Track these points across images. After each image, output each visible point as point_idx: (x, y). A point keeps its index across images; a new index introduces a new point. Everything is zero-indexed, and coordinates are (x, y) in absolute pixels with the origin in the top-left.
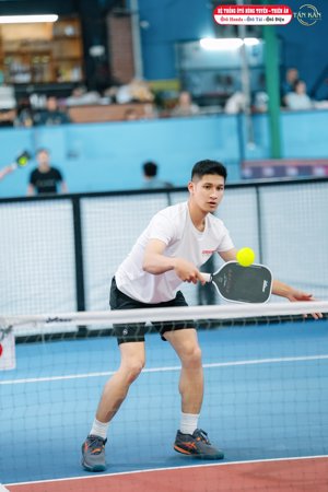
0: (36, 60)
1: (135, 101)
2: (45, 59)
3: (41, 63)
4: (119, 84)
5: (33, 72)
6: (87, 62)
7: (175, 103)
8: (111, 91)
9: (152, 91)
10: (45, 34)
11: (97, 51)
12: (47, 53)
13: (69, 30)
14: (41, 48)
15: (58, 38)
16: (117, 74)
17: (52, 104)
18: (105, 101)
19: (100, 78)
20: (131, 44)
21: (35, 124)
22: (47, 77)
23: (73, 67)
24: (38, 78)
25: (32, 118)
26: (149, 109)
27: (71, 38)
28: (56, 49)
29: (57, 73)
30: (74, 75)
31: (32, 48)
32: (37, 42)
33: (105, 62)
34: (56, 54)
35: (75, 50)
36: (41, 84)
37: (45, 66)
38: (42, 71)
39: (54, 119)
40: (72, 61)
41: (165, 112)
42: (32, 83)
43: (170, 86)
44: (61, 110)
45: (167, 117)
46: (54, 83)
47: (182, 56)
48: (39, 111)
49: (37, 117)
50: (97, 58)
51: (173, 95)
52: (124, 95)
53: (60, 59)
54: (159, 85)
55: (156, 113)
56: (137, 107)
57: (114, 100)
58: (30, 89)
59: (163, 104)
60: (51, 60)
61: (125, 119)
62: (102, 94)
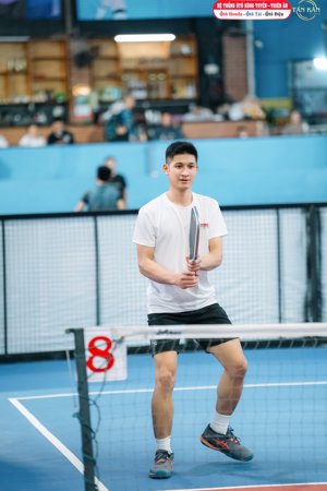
0: (153, 77)
1: (247, 119)
2: (161, 77)
3: (157, 80)
4: (231, 102)
5: (149, 88)
6: (201, 80)
7: (286, 121)
8: (225, 108)
9: (263, 109)
10: (162, 53)
11: (212, 69)
12: (163, 71)
13: (185, 49)
14: (158, 65)
15: (175, 56)
16: (230, 91)
17: (167, 119)
18: (218, 118)
19: (213, 96)
20: (245, 63)
21: (150, 139)
22: (163, 93)
23: (187, 84)
24: (154, 95)
25: (147, 133)
26: (260, 126)
27: (187, 57)
28: (172, 67)
29: (172, 90)
30: (188, 92)
31: (150, 66)
32: (154, 60)
33: (219, 80)
34: (172, 71)
35: (190, 68)
36: (158, 100)
37: (161, 83)
38: (157, 89)
39: (167, 134)
40: (187, 79)
41: (275, 130)
42: (148, 99)
43: (282, 105)
44: (175, 126)
45: (279, 134)
46: (169, 99)
47: (294, 75)
48: (154, 126)
49: (152, 132)
50: (212, 76)
51: (285, 113)
52: (236, 112)
53: (176, 77)
54: (270, 103)
55: (267, 130)
56: (248, 125)
57: (227, 117)
58: (145, 105)
59: (273, 122)
60: (168, 78)
61: (237, 136)
62: (215, 111)
